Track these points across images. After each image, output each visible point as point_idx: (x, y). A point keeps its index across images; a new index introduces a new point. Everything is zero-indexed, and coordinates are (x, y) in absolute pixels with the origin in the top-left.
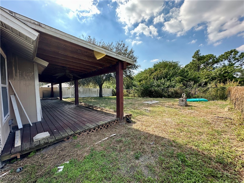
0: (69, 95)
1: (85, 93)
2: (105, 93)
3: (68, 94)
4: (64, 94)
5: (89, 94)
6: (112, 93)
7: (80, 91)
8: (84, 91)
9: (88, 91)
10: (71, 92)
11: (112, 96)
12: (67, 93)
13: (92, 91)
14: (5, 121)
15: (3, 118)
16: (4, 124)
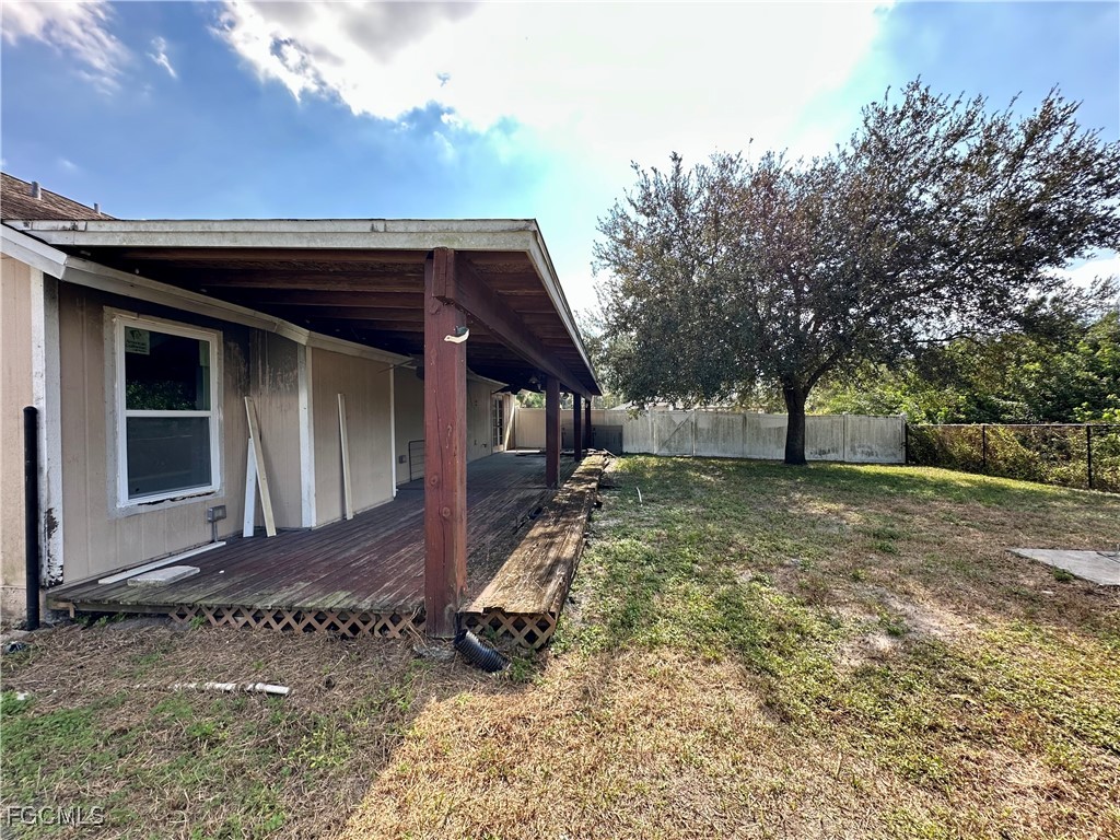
0: (650, 441)
1: (721, 436)
2: (848, 439)
3: (646, 439)
4: (630, 439)
5: (744, 441)
6: (907, 445)
7: (700, 426)
8: (717, 425)
9: (740, 428)
10: (659, 431)
11: (901, 465)
12: (640, 434)
13: (763, 426)
14: (143, 509)
15: (123, 499)
16: (131, 516)
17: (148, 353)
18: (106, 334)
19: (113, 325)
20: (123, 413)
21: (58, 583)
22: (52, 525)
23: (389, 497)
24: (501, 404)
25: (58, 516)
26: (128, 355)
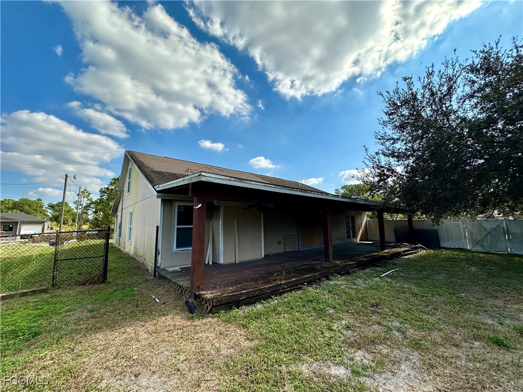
4: (446, 238)
12: (454, 235)
14: (180, 252)
15: (175, 249)
16: (176, 253)
17: (183, 211)
18: (173, 207)
19: (175, 205)
20: (176, 227)
21: (159, 267)
22: (159, 253)
23: (261, 257)
24: (353, 218)
25: (160, 252)
26: (178, 212)
